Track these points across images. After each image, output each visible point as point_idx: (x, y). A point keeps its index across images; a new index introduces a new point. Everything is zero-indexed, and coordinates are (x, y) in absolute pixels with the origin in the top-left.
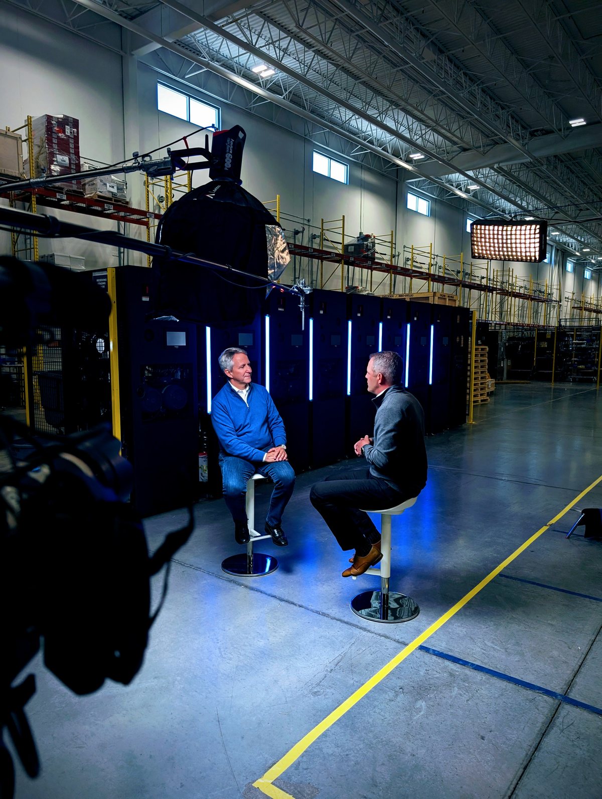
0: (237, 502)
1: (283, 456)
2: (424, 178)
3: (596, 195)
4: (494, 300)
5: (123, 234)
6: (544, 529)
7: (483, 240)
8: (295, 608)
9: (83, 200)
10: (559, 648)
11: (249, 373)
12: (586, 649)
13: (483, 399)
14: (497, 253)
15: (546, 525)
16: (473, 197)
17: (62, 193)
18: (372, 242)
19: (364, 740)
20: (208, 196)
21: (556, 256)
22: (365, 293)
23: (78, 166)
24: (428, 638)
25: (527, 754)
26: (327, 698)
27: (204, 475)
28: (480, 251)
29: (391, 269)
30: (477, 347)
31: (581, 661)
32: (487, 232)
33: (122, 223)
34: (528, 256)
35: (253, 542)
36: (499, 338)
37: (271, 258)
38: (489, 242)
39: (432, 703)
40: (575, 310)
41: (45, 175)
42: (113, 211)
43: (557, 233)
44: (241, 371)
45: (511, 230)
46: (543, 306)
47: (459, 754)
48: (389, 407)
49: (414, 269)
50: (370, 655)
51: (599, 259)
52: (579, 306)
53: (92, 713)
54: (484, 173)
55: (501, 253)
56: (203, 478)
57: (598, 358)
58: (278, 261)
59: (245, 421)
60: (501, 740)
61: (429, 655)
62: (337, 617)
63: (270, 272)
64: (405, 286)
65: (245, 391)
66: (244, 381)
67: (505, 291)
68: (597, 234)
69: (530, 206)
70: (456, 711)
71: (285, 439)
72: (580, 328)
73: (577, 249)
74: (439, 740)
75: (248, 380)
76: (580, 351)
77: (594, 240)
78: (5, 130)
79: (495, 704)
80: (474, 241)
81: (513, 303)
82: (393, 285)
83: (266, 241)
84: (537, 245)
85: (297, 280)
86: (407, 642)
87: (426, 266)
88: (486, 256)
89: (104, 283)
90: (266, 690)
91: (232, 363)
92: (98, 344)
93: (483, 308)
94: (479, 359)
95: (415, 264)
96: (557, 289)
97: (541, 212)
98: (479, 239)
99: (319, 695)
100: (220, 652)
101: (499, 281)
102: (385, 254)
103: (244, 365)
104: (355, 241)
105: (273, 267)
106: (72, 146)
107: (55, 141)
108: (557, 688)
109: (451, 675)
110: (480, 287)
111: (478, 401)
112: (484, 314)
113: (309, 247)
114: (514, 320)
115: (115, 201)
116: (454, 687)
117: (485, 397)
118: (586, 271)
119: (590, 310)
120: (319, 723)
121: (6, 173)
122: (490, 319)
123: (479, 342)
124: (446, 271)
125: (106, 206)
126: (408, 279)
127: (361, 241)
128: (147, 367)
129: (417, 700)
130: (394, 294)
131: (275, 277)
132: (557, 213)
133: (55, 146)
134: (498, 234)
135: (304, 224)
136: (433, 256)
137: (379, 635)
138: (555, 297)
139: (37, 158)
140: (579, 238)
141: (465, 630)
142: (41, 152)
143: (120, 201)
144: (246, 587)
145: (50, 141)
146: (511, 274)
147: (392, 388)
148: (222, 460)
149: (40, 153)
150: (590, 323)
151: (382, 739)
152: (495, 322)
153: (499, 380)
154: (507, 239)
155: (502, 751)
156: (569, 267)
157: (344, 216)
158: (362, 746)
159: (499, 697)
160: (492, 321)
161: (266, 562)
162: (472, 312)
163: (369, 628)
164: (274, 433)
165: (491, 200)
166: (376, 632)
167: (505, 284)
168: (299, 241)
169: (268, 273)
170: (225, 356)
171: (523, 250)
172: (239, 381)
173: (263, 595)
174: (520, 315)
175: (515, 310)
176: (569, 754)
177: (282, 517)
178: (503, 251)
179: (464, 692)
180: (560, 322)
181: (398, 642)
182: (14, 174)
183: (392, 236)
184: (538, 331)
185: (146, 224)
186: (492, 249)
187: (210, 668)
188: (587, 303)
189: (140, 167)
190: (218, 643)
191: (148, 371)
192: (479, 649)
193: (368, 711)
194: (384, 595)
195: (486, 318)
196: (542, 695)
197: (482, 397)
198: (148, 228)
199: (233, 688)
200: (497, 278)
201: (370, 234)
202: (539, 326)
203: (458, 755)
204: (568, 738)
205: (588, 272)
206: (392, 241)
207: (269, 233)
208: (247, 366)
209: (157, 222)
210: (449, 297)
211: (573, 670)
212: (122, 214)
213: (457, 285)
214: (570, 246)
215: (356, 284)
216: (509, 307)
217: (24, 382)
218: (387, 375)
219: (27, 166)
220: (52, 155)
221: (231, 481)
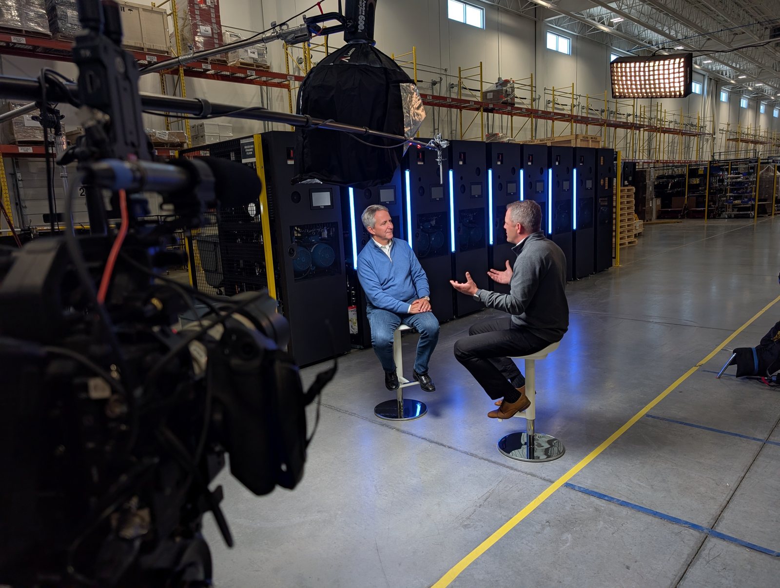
0: (386, 352)
1: (428, 307)
2: (564, 15)
3: (751, 16)
4: (642, 137)
5: (266, 108)
6: (694, 369)
7: (624, 78)
8: (445, 449)
9: (227, 68)
10: (706, 485)
11: (391, 229)
12: (735, 486)
13: (630, 241)
14: (639, 91)
15: (696, 366)
16: (617, 30)
17: (207, 63)
18: (511, 87)
19: (512, 568)
20: (343, 59)
21: (709, 85)
22: (505, 140)
23: (220, 35)
24: (574, 476)
25: (672, 583)
26: (477, 530)
27: (354, 328)
28: (621, 90)
29: (532, 113)
30: (623, 188)
31: (729, 497)
32: (628, 70)
33: (265, 88)
34: (673, 91)
35: (403, 388)
36: (647, 177)
37: (407, 116)
38: (631, 80)
39: (577, 536)
40: (731, 142)
41: (191, 51)
42: (255, 77)
43: (709, 61)
44: (383, 228)
45: (654, 66)
46: (694, 140)
47: (605, 582)
48: (528, 255)
49: (556, 111)
50: (517, 492)
51: (757, 85)
52: (735, 137)
53: (266, 541)
54: (628, 3)
55: (644, 91)
56: (353, 330)
57: (755, 192)
58: (413, 118)
59: (389, 275)
60: (646, 570)
61: (574, 491)
62: (485, 457)
63: (406, 130)
64: (547, 129)
65: (387, 247)
66: (386, 237)
67: (653, 127)
68: (753, 59)
69: (679, 34)
70: (602, 543)
71: (428, 290)
72: (737, 161)
73: (732, 77)
74: (585, 569)
75: (390, 236)
76: (737, 186)
77: (751, 66)
78: (151, 5)
79: (641, 536)
80: (614, 80)
81: (662, 139)
82: (534, 129)
83: (401, 100)
84: (682, 79)
85: (436, 131)
86: (553, 480)
87: (569, 108)
88: (627, 94)
89: (252, 150)
90: (420, 523)
91: (374, 220)
92: (249, 209)
93: (630, 147)
94: (625, 200)
95: (556, 106)
96: (710, 121)
97: (692, 40)
98: (620, 78)
99: (469, 528)
100: (376, 490)
101: (646, 117)
102: (525, 99)
103: (386, 222)
104: (494, 88)
105: (409, 125)
106: (213, 15)
107: (197, 12)
108: (703, 522)
109: (597, 510)
110: (626, 126)
111: (625, 243)
112: (631, 152)
113: (446, 98)
114: (664, 157)
115: (257, 66)
116: (599, 521)
117: (632, 239)
118: (742, 100)
119: (747, 141)
120: (470, 552)
121: (155, 48)
122: (637, 158)
123: (626, 183)
124: (590, 111)
125: (249, 73)
126: (550, 122)
127: (500, 86)
128: (296, 228)
129: (563, 533)
130: (535, 139)
131: (412, 134)
132: (709, 39)
133: (198, 18)
134: (639, 71)
135: (441, 74)
136: (575, 97)
137: (526, 473)
138: (709, 129)
139: (182, 31)
140: (734, 65)
141: (611, 468)
142: (186, 24)
143: (261, 67)
144: (398, 430)
145: (192, 12)
146: (659, 109)
147: (531, 237)
148: (370, 313)
149: (184, 26)
150: (747, 155)
151: (529, 567)
152: (643, 161)
153: (647, 221)
154: (649, 76)
155: (647, 579)
156: (724, 96)
157: (481, 63)
158: (510, 573)
159: (644, 530)
160: (639, 159)
161: (416, 407)
162: (617, 152)
163: (515, 467)
164: (417, 285)
165: (636, 32)
166: (522, 470)
167: (653, 120)
168: (437, 92)
169: (404, 130)
170: (368, 213)
171: (667, 86)
172: (382, 238)
173: (414, 437)
174: (669, 151)
175: (664, 147)
176: (715, 584)
177: (428, 365)
178: (646, 89)
179: (610, 526)
180: (713, 156)
181: (544, 479)
182: (162, 49)
183: (532, 80)
184: (689, 167)
185: (288, 87)
186: (634, 87)
187: (368, 504)
188: (743, 134)
189: (278, 37)
190: (374, 481)
191: (297, 231)
192: (625, 486)
193: (516, 542)
194: (530, 436)
195: (633, 157)
196: (688, 529)
197: (630, 239)
198: (289, 91)
199: (389, 521)
200: (644, 114)
201: (509, 79)
202: (691, 162)
203: (603, 583)
204: (714, 568)
205: (744, 101)
206: (532, 85)
207: (404, 91)
208: (388, 222)
209: (297, 84)
210: (592, 138)
211: (721, 506)
212: (264, 79)
213: (601, 125)
214: (724, 74)
215: (496, 131)
216: (658, 144)
217: (185, 247)
218: (526, 224)
219: (173, 40)
220: (196, 26)
221: (379, 331)
